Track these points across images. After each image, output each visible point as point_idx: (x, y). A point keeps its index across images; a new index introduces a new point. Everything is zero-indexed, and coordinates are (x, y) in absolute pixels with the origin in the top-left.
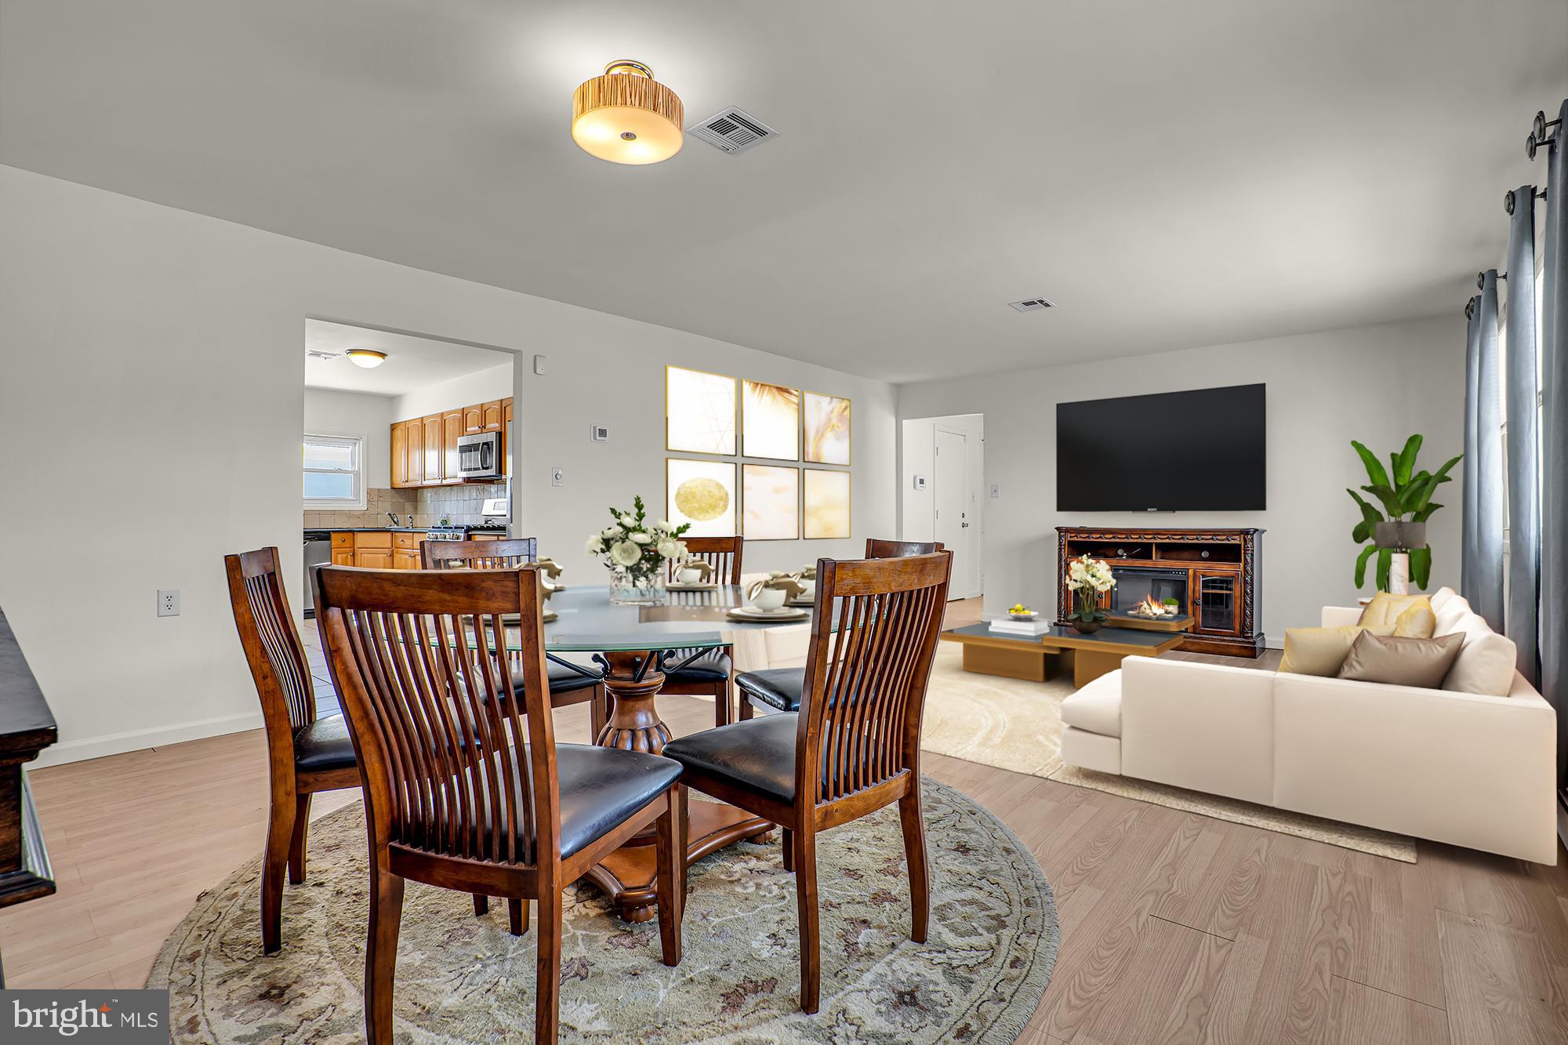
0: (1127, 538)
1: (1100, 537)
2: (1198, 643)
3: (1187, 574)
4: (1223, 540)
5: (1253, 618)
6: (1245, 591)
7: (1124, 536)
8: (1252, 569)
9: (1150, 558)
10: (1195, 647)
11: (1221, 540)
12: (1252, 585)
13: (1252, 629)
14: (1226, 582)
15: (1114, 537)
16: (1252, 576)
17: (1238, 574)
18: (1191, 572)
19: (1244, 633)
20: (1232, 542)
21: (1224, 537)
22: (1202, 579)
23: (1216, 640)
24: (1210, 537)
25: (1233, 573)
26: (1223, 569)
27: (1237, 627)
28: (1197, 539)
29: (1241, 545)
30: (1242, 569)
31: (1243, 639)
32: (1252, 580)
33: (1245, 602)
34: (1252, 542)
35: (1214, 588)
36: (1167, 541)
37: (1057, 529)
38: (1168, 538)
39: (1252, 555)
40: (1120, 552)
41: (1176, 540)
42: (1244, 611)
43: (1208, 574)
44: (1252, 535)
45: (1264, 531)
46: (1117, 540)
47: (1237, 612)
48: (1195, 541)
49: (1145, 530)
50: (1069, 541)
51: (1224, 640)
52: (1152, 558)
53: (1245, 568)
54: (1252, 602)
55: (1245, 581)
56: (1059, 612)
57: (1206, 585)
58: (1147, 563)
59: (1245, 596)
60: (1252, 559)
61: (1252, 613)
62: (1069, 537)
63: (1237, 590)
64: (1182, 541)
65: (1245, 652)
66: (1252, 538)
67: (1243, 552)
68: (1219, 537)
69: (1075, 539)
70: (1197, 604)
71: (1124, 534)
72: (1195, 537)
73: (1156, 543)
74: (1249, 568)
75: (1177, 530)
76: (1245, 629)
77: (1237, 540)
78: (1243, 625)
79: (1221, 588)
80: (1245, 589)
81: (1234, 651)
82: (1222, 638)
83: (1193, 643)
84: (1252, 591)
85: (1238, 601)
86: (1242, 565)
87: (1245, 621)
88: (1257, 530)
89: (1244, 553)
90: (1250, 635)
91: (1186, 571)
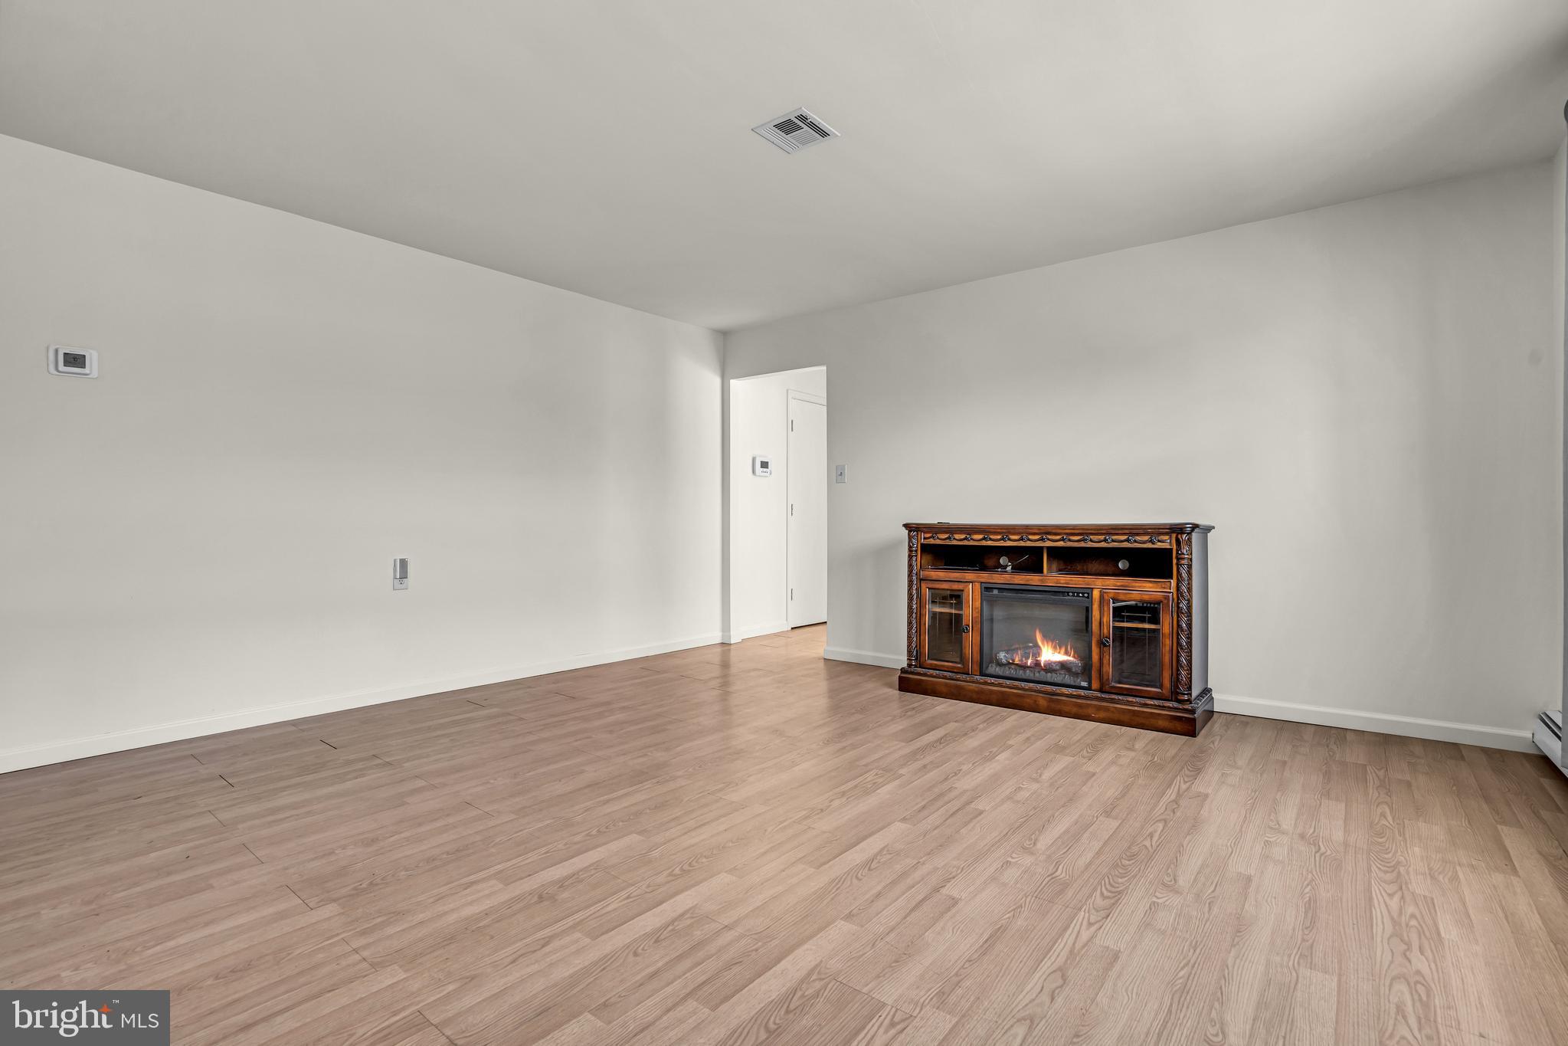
0: (1003, 539)
1: (966, 539)
2: (1107, 709)
3: (1090, 597)
4: (1144, 542)
5: (1191, 669)
6: (1179, 626)
7: (999, 537)
8: (1190, 590)
9: (1040, 570)
10: (1102, 715)
11: (1142, 542)
12: (1190, 615)
13: (1190, 688)
14: (1150, 611)
15: (984, 539)
16: (1189, 602)
17: (1167, 598)
18: (1096, 594)
19: (1178, 693)
20: (1159, 545)
21: (1146, 538)
22: (1112, 605)
23: (1134, 705)
24: (1126, 537)
25: (1159, 596)
26: (1146, 589)
27: (1167, 683)
28: (1105, 540)
29: (1171, 549)
30: (1173, 590)
31: (1176, 705)
32: (1189, 607)
33: (1179, 644)
34: (1190, 546)
35: (1131, 619)
36: (1061, 544)
37: (906, 526)
38: (1063, 540)
39: (1190, 567)
40: (1003, 560)
41: (1075, 542)
42: (1178, 657)
43: (1121, 597)
44: (1189, 534)
45: (1209, 529)
46: (990, 543)
47: (1167, 659)
48: (1103, 545)
49: (1027, 527)
50: (921, 544)
51: (1145, 705)
52: (1042, 572)
53: (1178, 588)
54: (1190, 644)
55: (1179, 609)
56: (910, 653)
57: (1118, 613)
58: (1034, 579)
59: (1178, 634)
60: (1190, 574)
61: (1190, 662)
62: (923, 538)
63: (1166, 625)
64: (1082, 544)
65: (1178, 726)
66: (1190, 540)
67: (1175, 561)
68: (1138, 538)
69: (932, 541)
70: (1105, 645)
71: (999, 533)
72: (1102, 537)
73: (1048, 548)
74: (1184, 589)
75: (1074, 527)
76: (1179, 690)
77: (1165, 543)
78: (1176, 680)
79: (1142, 620)
80: (1178, 621)
81: (1161, 723)
82: (1143, 700)
83: (1099, 708)
84: (1190, 626)
85: (1168, 642)
86: (1173, 582)
87: (1178, 674)
88: (1195, 526)
89: (1177, 564)
90: (1186, 697)
91: (1089, 591)
